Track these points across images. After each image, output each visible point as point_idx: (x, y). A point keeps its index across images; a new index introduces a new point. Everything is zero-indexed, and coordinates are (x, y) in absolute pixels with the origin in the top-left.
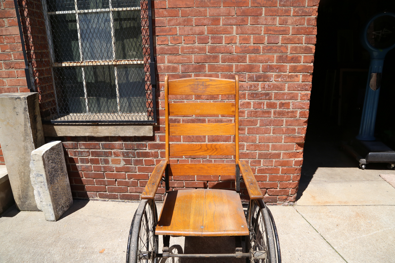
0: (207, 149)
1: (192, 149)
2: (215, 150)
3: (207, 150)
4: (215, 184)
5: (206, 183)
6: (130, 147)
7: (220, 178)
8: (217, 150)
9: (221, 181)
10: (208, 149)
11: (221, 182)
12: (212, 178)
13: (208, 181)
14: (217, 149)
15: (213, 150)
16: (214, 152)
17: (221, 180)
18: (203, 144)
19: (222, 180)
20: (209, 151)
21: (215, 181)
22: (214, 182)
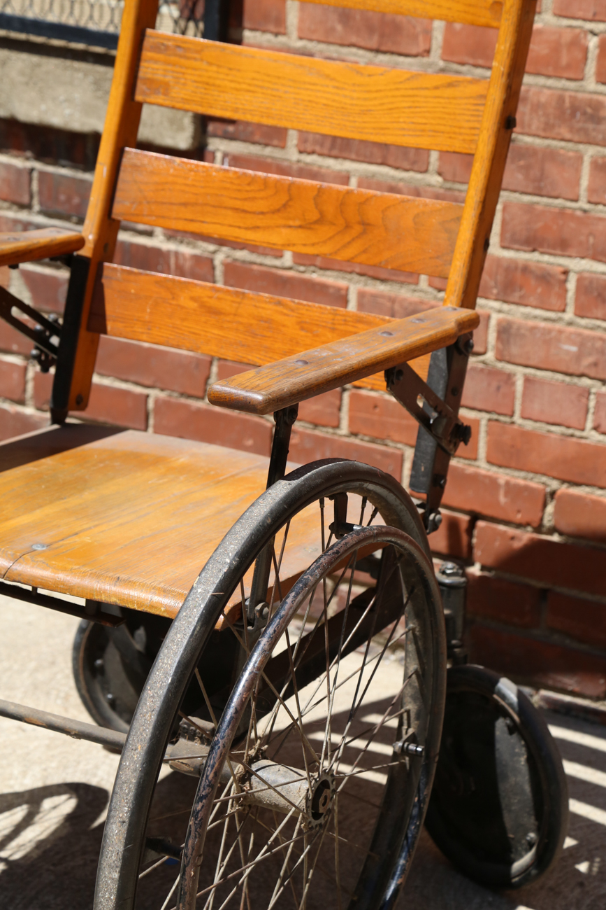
0: (314, 216)
1: (238, 204)
2: (357, 229)
3: (316, 222)
4: (517, 545)
5: (464, 526)
6: (69, 199)
7: (550, 509)
8: (364, 233)
9: (561, 534)
10: (321, 220)
11: (555, 538)
12: (502, 499)
13: (475, 517)
14: (366, 225)
15: (348, 226)
16: (347, 238)
17: (552, 530)
18: (300, 188)
19: (563, 526)
20: (325, 231)
21: (519, 526)
22: (511, 531)
